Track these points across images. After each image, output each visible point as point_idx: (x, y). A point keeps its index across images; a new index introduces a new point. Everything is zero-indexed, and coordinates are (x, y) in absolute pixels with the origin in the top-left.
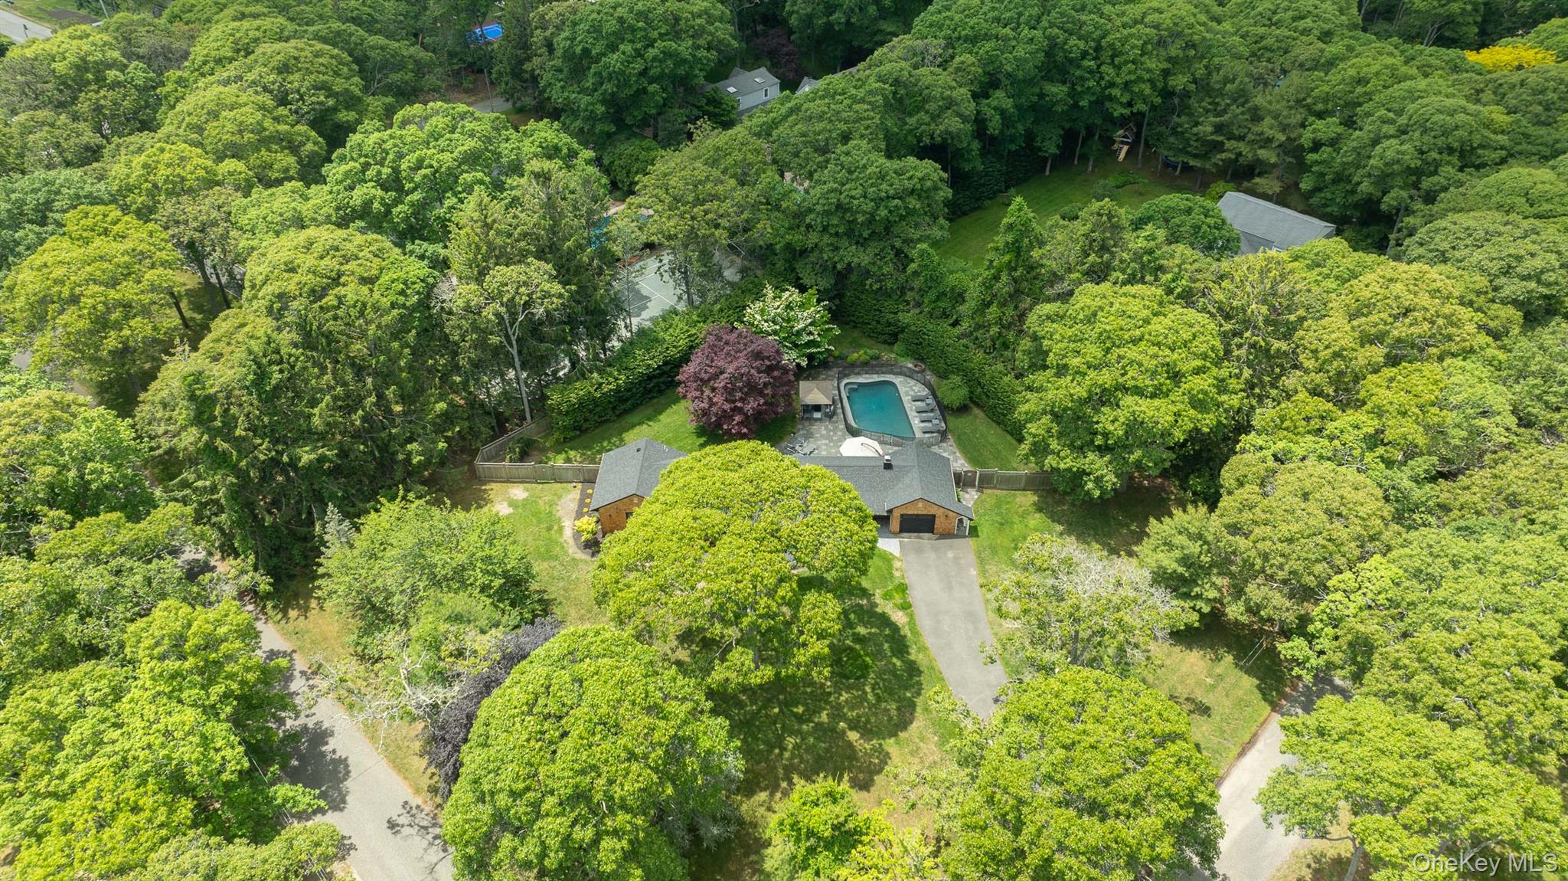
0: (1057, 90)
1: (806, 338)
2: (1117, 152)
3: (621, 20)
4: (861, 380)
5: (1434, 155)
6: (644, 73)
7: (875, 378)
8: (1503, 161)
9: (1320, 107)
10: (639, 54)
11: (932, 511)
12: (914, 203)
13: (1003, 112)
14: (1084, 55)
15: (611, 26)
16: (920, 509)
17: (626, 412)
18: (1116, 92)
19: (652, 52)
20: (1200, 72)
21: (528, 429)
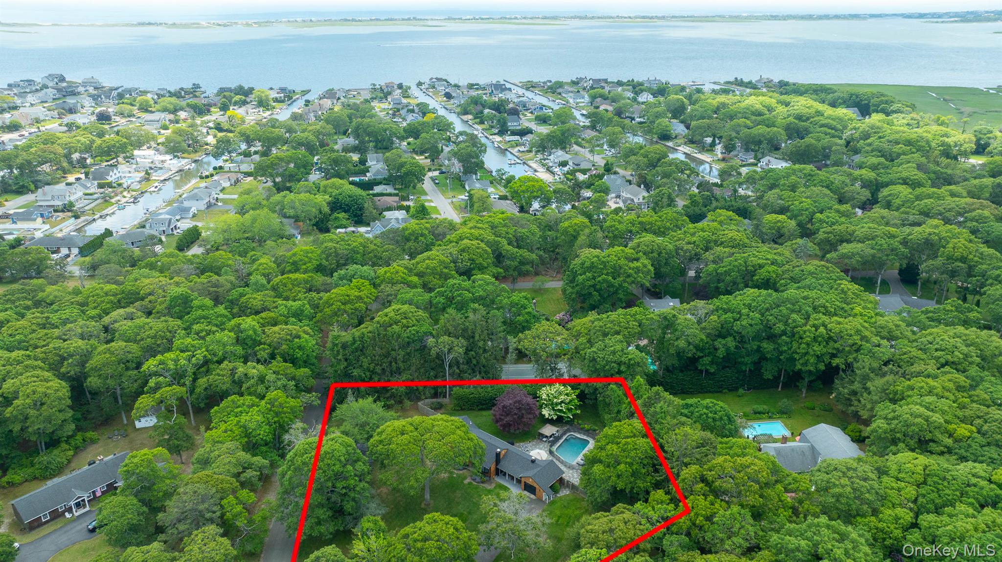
0: (767, 346)
1: (559, 407)
2: (831, 394)
3: (593, 263)
5: (898, 435)
6: (594, 286)
8: (942, 453)
9: (891, 396)
10: (594, 278)
11: (535, 485)
12: (623, 368)
13: (728, 349)
14: (784, 333)
15: (587, 264)
16: (530, 482)
18: (797, 357)
19: (600, 279)
20: (850, 360)
21: (446, 401)
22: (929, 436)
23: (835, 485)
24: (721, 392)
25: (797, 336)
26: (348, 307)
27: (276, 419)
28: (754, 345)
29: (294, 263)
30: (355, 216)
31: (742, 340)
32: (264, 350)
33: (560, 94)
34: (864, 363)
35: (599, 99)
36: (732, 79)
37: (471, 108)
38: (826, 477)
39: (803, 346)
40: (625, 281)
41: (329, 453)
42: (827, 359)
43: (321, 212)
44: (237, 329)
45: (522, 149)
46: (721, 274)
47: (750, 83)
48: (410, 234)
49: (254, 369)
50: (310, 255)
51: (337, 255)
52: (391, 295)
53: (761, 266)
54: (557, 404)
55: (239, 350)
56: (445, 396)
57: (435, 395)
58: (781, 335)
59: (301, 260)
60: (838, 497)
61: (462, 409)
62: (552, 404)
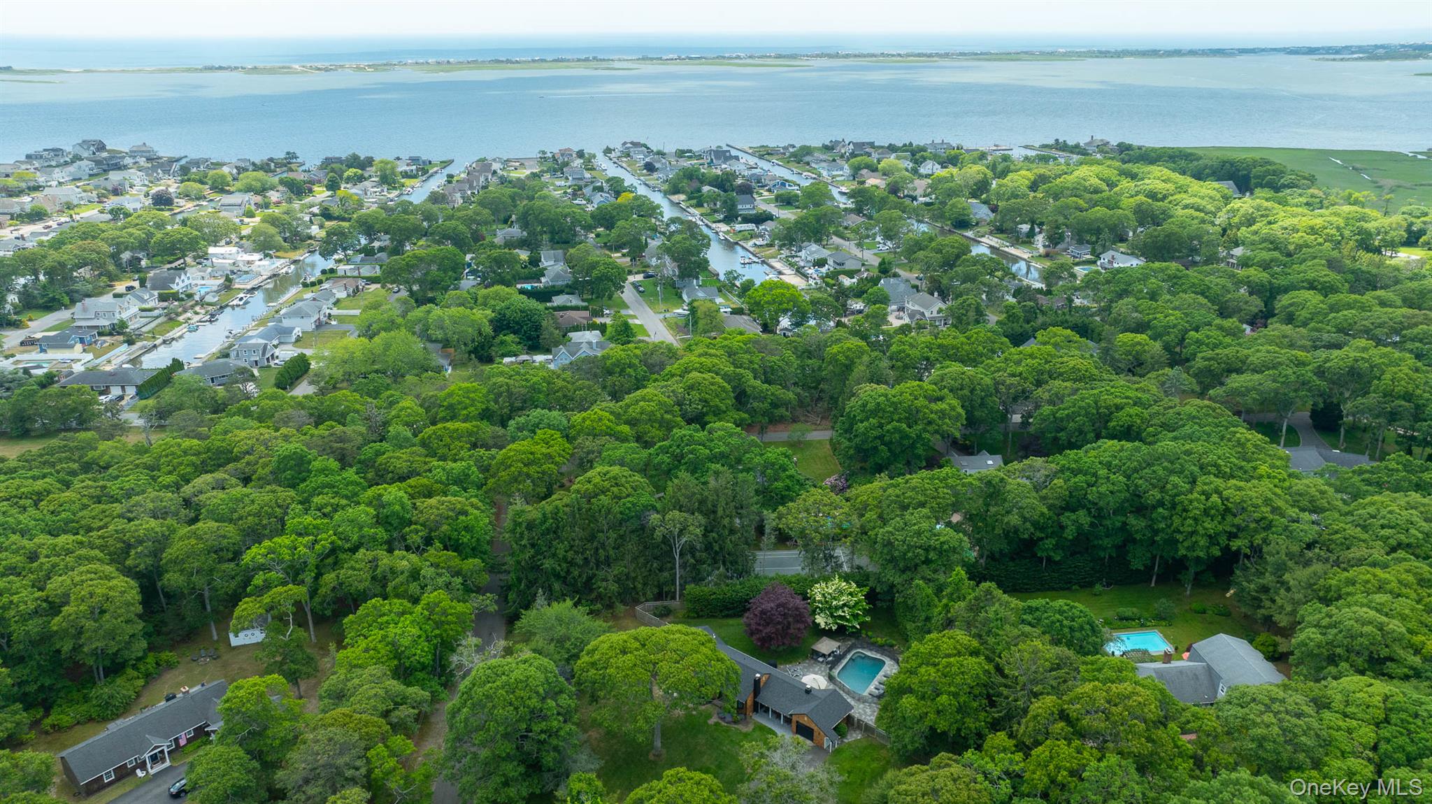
0: (1136, 523)
1: (840, 613)
2: (1228, 590)
3: (878, 404)
4: (869, 654)
5: (1338, 650)
6: (881, 437)
7: (878, 656)
8: (1406, 678)
9: (1321, 594)
10: (881, 426)
11: (812, 726)
12: (932, 555)
13: (1079, 527)
14: (1161, 503)
15: (871, 406)
16: (805, 721)
17: (728, 616)
18: (1180, 537)
19: (889, 427)
20: (1258, 540)
21: (675, 604)
22: (1385, 652)
23: (1255, 724)
24: (1069, 589)
25: (1179, 508)
26: (532, 470)
27: (437, 632)
28: (1118, 521)
29: (451, 407)
30: (529, 338)
31: (1099, 514)
32: (417, 532)
33: (808, 164)
34: (1279, 546)
35: (864, 172)
36: (1051, 142)
37: (684, 183)
38: (1241, 712)
39: (1190, 521)
40: (925, 430)
41: (521, 681)
42: (1223, 540)
43: (480, 334)
44: (377, 502)
45: (759, 242)
46: (1062, 420)
47: (1077, 146)
48: (614, 365)
49: (403, 561)
50: (472, 395)
51: (510, 394)
52: (593, 452)
53: (1119, 408)
54: (837, 608)
55: (381, 533)
56: (673, 598)
57: (659, 596)
58: (1154, 507)
59: (460, 403)
60: (1261, 741)
61: (699, 617)
62: (830, 608)
